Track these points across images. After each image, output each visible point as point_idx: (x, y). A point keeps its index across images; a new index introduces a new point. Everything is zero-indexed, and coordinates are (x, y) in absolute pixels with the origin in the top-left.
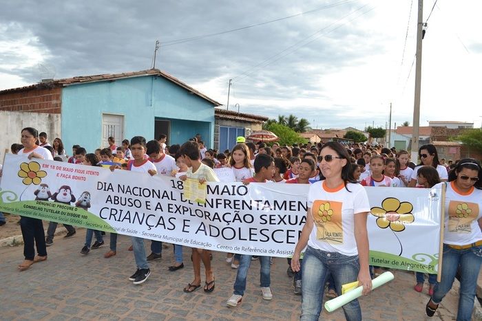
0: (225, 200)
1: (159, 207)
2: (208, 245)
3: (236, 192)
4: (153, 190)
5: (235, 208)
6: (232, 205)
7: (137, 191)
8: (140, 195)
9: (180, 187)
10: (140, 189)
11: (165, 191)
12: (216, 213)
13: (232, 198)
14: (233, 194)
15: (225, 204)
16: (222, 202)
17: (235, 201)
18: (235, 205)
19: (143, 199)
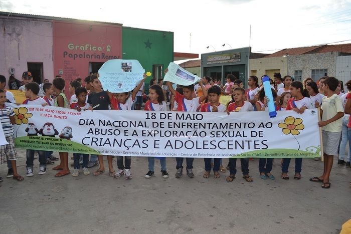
0: (188, 123)
1: (135, 133)
2: (174, 155)
3: (195, 118)
4: (131, 122)
5: (194, 128)
6: (192, 126)
7: (117, 124)
8: (120, 126)
9: (153, 117)
10: (120, 122)
11: (140, 122)
12: (182, 132)
13: (193, 122)
14: (194, 119)
15: (188, 126)
16: (186, 124)
17: (194, 123)
18: (194, 126)
19: (122, 129)
